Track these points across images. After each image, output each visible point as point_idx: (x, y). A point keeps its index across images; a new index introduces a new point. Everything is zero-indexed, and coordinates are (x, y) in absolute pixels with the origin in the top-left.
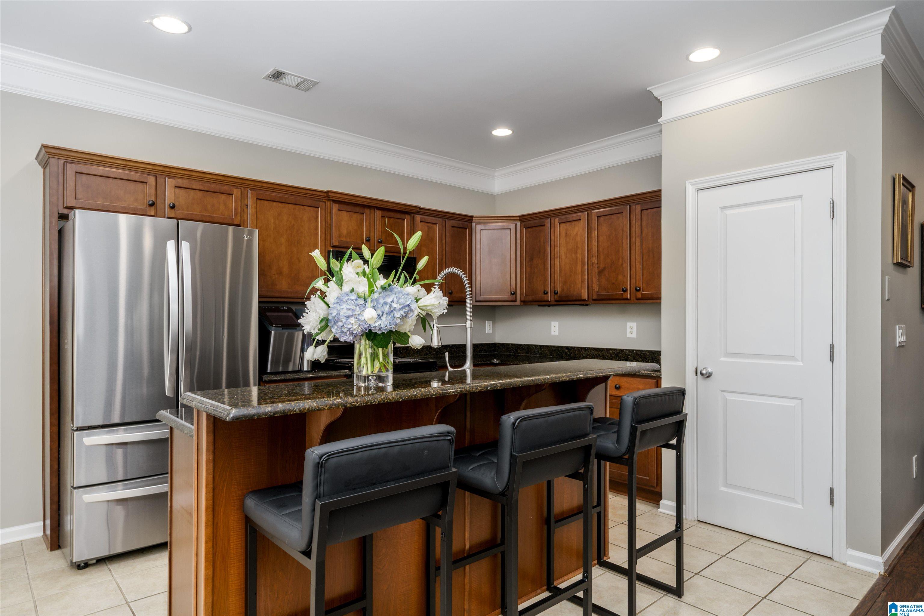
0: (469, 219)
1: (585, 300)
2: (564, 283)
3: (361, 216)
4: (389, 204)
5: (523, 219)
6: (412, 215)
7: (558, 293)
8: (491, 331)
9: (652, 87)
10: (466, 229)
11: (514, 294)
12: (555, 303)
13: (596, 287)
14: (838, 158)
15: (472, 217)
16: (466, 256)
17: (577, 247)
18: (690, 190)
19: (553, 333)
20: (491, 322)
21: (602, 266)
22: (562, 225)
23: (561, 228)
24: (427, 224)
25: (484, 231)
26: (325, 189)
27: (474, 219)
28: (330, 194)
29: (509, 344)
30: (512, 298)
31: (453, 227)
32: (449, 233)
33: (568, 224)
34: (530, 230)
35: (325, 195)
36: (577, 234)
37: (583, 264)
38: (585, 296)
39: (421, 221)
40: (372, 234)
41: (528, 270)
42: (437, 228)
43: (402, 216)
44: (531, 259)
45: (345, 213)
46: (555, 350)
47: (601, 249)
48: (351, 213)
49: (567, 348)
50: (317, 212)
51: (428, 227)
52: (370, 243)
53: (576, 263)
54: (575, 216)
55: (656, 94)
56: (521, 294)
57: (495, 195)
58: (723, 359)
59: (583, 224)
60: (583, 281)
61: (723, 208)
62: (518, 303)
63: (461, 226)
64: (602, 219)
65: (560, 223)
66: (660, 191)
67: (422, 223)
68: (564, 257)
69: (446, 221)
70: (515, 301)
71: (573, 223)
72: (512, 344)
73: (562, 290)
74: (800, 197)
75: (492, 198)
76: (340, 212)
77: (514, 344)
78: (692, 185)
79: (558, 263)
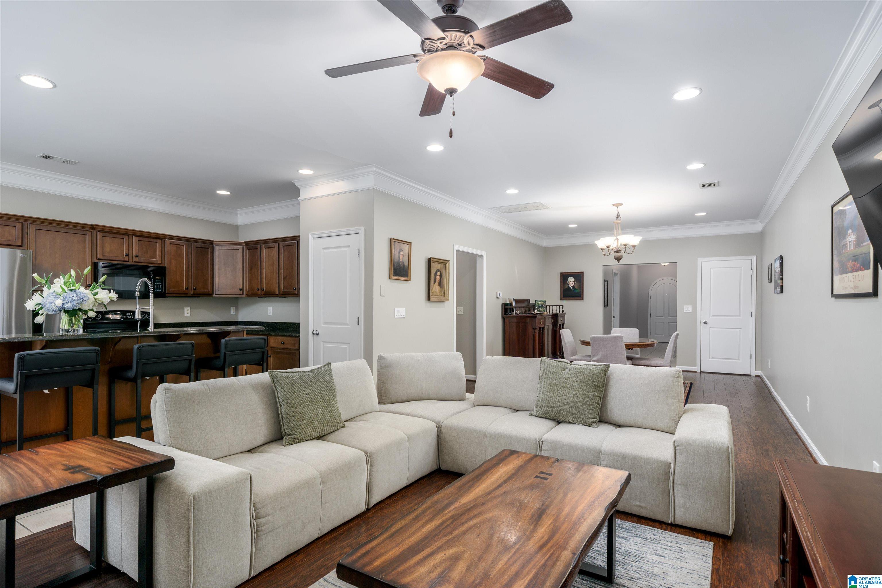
0: (211, 243)
1: (277, 294)
2: (267, 284)
3: (122, 240)
4: (143, 233)
5: (247, 243)
6: (164, 239)
7: (264, 290)
8: (235, 314)
9: (294, 181)
10: (208, 248)
11: (242, 290)
12: (263, 296)
13: (282, 287)
14: (360, 230)
15: (213, 241)
16: (208, 266)
17: (274, 263)
18: (311, 237)
19: (269, 314)
20: (235, 308)
21: (285, 275)
22: (266, 249)
23: (266, 251)
24: (176, 245)
25: (221, 250)
26: (92, 224)
27: (214, 242)
28: (94, 226)
29: (245, 321)
30: (241, 292)
31: (196, 247)
32: (194, 251)
33: (269, 249)
34: (250, 251)
35: (91, 226)
36: (273, 255)
37: (276, 273)
38: (277, 292)
39: (170, 244)
40: (131, 251)
41: (250, 275)
42: (184, 249)
43: (155, 240)
44: (251, 269)
45: (108, 238)
46: (270, 324)
47: (285, 265)
48: (113, 239)
49: (276, 323)
50: (85, 238)
51: (176, 247)
52: (129, 257)
53: (273, 273)
54: (272, 245)
55: (296, 184)
56: (246, 290)
57: (238, 226)
58: (323, 325)
59: (276, 249)
60: (276, 283)
61: (324, 249)
62: (244, 295)
63: (203, 246)
64: (285, 247)
65: (265, 248)
66: (299, 236)
67: (171, 245)
68: (267, 269)
69: (191, 244)
70: (243, 294)
71: (272, 249)
72: (247, 322)
73: (267, 289)
74: (349, 246)
75: (235, 228)
76: (104, 238)
77: (249, 322)
78: (312, 235)
79: (264, 271)
